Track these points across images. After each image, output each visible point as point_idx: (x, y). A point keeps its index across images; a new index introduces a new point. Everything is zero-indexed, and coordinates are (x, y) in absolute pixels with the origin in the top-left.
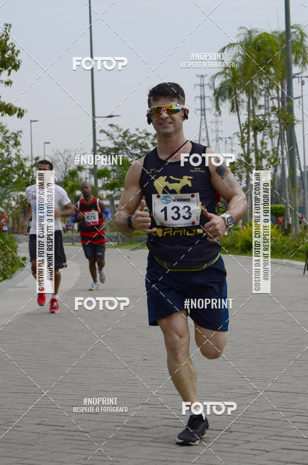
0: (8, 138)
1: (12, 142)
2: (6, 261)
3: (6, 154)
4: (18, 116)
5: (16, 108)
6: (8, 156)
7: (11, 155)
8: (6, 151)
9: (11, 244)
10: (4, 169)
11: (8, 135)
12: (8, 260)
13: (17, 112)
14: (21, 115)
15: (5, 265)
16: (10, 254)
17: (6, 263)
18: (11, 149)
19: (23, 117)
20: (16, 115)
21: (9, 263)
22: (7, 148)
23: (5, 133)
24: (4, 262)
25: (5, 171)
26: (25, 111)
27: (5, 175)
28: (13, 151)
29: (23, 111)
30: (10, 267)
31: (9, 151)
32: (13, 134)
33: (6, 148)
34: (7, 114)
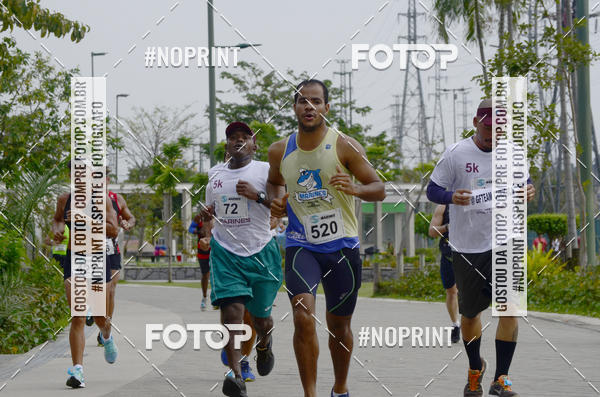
0: (52, 81)
1: (59, 90)
2: (46, 309)
3: (47, 113)
4: (74, 37)
5: (69, 22)
6: (51, 115)
7: (57, 113)
8: (49, 106)
9: (54, 278)
10: (42, 140)
11: (52, 76)
12: (50, 307)
13: (72, 31)
14: (77, 36)
15: (44, 315)
16: (53, 297)
17: (46, 312)
18: (57, 102)
19: (82, 40)
20: (69, 35)
21: (52, 312)
22: (50, 100)
23: (47, 73)
24: (42, 310)
25: (46, 143)
26: (87, 29)
27: (46, 151)
28: (62, 106)
29: (84, 29)
30: (53, 319)
31: (53, 106)
32: (60, 74)
33: (48, 101)
34: (52, 34)
